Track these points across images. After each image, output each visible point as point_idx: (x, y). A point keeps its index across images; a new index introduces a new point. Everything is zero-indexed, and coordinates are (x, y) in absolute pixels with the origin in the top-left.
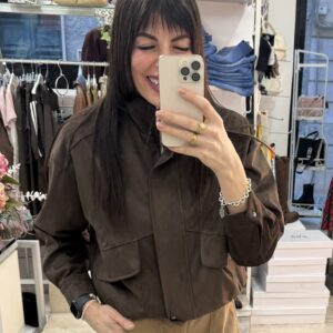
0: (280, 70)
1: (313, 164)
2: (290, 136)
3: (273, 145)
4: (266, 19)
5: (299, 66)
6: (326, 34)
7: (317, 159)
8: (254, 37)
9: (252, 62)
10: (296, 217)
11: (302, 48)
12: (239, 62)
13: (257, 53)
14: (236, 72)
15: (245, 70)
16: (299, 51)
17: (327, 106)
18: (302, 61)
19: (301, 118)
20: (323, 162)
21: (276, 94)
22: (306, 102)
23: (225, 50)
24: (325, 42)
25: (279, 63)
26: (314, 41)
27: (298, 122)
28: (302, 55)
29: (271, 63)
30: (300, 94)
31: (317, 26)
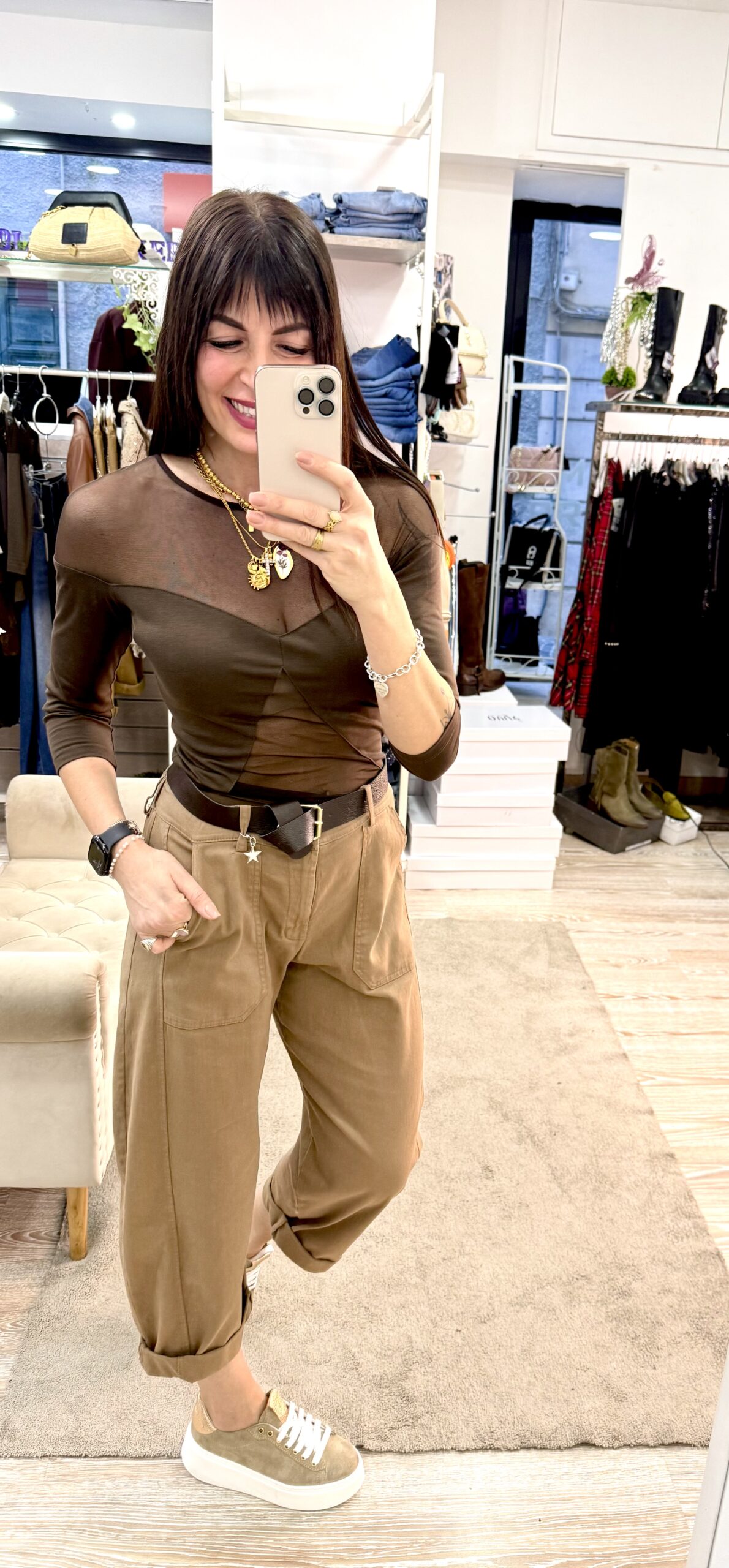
0: (470, 393)
1: (538, 579)
2: (492, 520)
3: (454, 539)
4: (448, 294)
5: (512, 387)
6: (573, 328)
7: (546, 569)
8: (419, 328)
9: (416, 378)
10: (500, 680)
11: (521, 353)
12: (389, 378)
13: (424, 360)
14: (386, 395)
15: (401, 393)
16: (511, 359)
17: (567, 466)
18: (518, 378)
19: (515, 488)
20: (557, 574)
21: (465, 441)
22: (525, 457)
23: (365, 354)
24: (571, 342)
25: (469, 381)
26: (550, 341)
27: (509, 497)
28: (519, 367)
29: (452, 379)
30: (514, 441)
31: (557, 311)
